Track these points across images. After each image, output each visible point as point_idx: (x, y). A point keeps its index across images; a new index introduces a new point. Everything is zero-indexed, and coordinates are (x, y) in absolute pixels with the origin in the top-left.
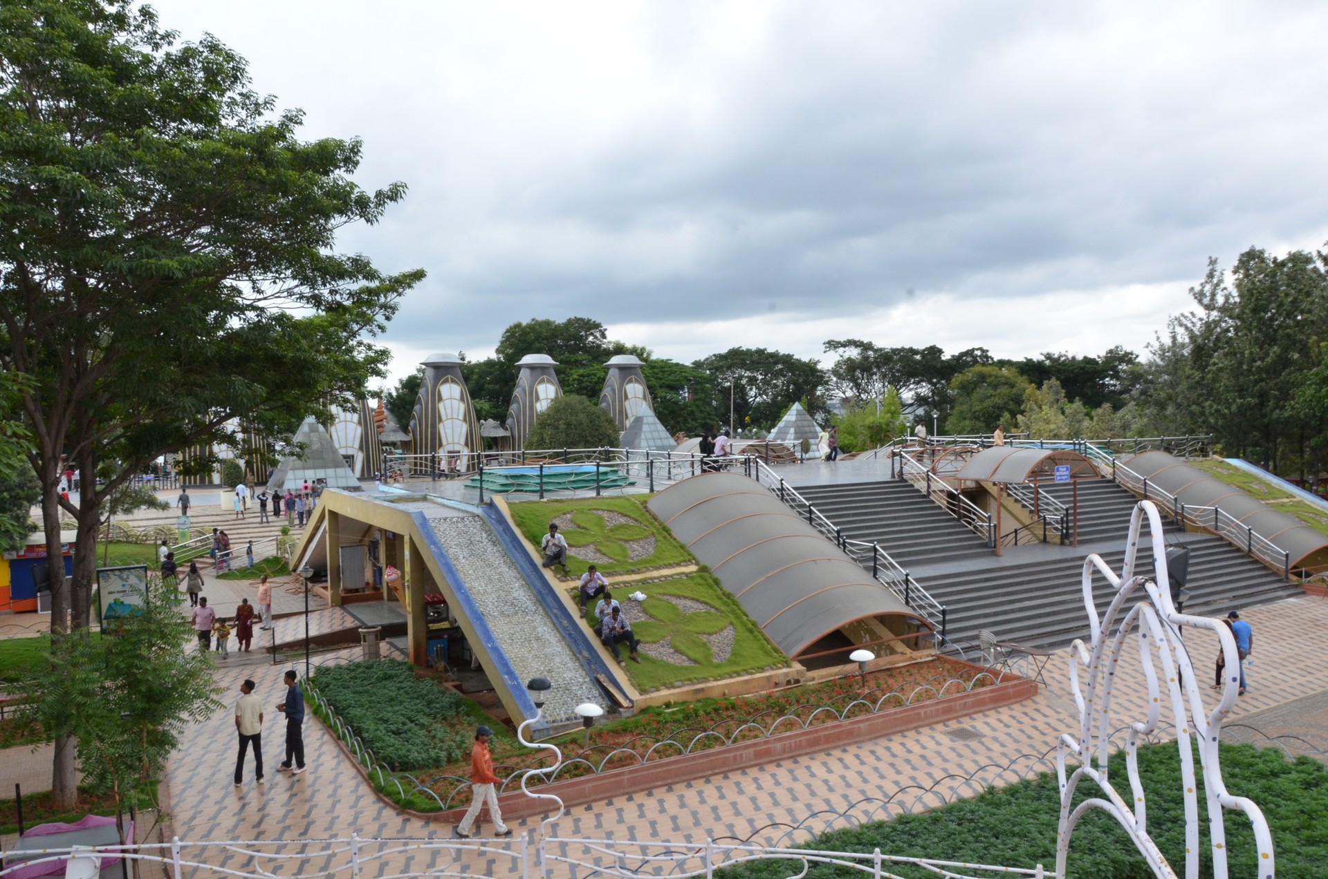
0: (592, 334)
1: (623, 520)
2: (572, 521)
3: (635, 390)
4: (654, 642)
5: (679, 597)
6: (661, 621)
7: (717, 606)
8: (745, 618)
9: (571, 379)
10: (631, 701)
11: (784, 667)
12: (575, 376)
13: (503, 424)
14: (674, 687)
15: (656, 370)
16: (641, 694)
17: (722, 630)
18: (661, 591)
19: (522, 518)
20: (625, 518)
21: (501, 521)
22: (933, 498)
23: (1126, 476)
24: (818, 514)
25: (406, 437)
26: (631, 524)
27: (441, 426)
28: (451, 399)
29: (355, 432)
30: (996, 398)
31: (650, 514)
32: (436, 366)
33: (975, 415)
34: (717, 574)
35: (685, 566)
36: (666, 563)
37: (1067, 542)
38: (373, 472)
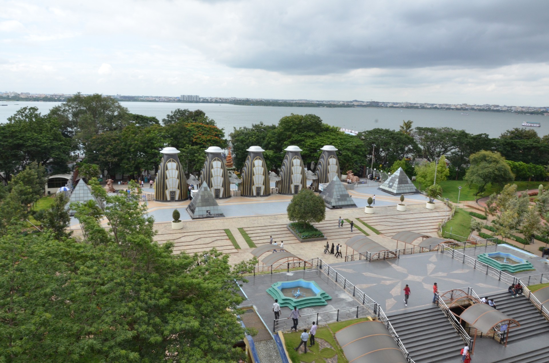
1: (326, 345)
3: (333, 161)
19: (289, 346)
20: (327, 343)
21: (281, 345)
22: (449, 319)
23: (534, 300)
24: (401, 343)
25: (240, 181)
26: (329, 347)
27: (254, 177)
28: (258, 166)
29: (221, 180)
30: (489, 168)
31: (336, 340)
32: (253, 153)
33: (479, 175)
37: (502, 343)
38: (227, 195)
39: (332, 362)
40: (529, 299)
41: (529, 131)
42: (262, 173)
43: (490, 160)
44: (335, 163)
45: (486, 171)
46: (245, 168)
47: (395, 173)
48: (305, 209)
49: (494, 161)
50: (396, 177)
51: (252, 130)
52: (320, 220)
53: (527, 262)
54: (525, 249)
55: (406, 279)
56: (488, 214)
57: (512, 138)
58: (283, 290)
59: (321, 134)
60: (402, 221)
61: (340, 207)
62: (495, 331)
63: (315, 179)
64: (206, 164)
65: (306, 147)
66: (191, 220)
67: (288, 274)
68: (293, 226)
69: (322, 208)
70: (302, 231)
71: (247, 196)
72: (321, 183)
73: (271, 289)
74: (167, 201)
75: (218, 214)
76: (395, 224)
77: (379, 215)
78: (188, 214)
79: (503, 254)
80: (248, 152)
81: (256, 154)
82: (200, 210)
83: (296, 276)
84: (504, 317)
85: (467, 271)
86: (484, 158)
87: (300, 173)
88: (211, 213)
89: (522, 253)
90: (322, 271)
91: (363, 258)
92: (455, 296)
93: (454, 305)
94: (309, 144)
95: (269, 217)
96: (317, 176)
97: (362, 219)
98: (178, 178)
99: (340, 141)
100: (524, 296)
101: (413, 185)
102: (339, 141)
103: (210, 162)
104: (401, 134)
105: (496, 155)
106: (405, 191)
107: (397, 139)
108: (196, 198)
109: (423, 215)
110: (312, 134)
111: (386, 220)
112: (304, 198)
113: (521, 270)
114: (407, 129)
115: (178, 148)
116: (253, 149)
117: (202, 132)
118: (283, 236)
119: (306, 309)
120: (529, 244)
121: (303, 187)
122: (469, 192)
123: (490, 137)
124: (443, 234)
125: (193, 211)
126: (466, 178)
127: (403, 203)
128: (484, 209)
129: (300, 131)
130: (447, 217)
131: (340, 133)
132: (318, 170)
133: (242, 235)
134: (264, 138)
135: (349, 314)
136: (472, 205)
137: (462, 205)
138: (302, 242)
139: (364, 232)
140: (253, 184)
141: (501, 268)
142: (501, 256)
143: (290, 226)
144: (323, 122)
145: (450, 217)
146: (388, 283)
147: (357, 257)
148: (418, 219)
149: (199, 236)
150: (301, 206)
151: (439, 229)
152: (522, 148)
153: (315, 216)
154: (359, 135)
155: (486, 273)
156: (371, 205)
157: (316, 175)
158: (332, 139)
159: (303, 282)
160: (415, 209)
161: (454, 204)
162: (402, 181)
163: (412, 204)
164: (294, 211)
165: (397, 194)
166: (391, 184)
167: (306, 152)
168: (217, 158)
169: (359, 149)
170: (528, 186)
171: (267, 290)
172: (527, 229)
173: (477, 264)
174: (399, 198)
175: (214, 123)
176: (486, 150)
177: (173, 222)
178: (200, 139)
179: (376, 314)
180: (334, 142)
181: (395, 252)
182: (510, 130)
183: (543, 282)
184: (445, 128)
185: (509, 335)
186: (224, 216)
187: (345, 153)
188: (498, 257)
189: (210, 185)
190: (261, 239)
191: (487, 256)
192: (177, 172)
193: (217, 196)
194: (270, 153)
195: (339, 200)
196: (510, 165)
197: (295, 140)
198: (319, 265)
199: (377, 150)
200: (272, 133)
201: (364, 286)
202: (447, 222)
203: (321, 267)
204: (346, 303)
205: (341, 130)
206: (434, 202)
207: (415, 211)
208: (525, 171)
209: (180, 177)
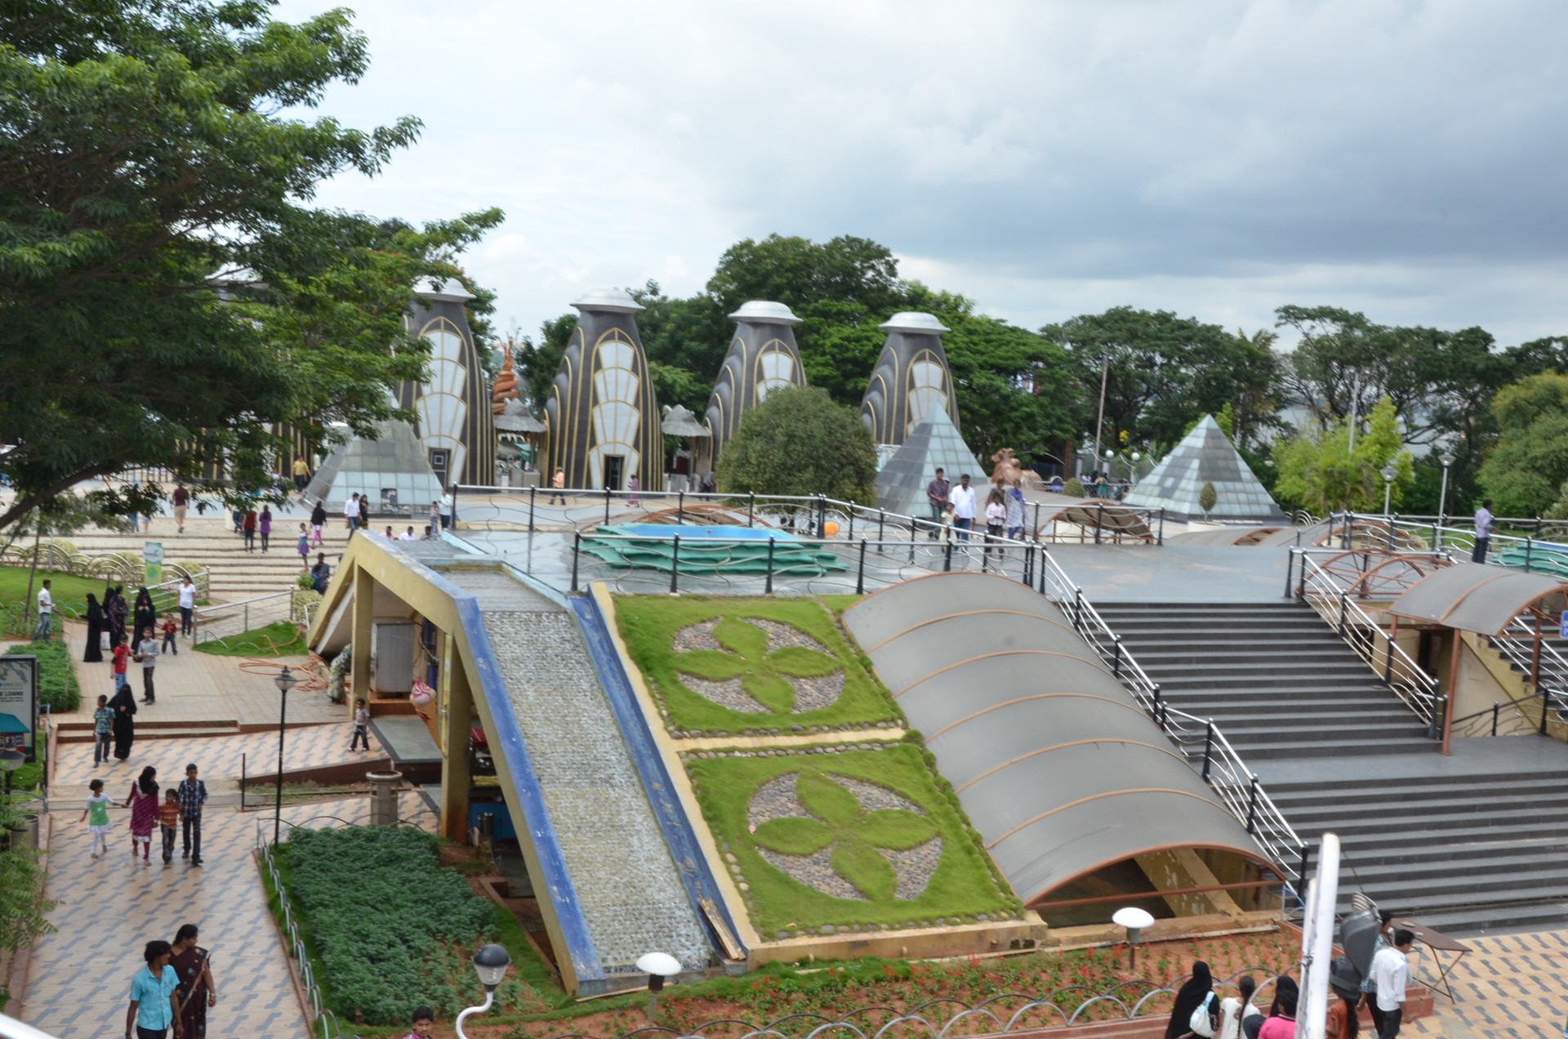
0: (873, 267)
1: (797, 640)
2: (713, 636)
3: (929, 374)
4: (804, 856)
5: (861, 781)
6: (822, 819)
7: (922, 802)
8: (964, 827)
9: (828, 343)
10: (744, 950)
11: (1011, 918)
12: (836, 340)
13: (700, 417)
14: (821, 935)
15: (975, 338)
16: (763, 941)
17: (921, 844)
18: (834, 768)
19: (631, 624)
22: (1348, 641)
24: (1133, 663)
25: (538, 426)
26: (809, 648)
27: (597, 412)
28: (617, 368)
29: (455, 412)
31: (846, 634)
32: (596, 312)
33: (1531, 464)
34: (933, 748)
35: (885, 729)
36: (853, 721)
38: (480, 479)
39: (820, 691)
44: (938, 383)
45: (1560, 444)
47: (1187, 441)
50: (1189, 454)
81: (609, 321)
86: (1552, 400)
92: (1377, 582)
94: (838, 343)
101: (1260, 487)
106: (1227, 510)
110: (851, 307)
116: (596, 297)
132: (867, 409)
140: (593, 443)
150: (771, 440)
162: (1213, 471)
164: (744, 462)
168: (442, 318)
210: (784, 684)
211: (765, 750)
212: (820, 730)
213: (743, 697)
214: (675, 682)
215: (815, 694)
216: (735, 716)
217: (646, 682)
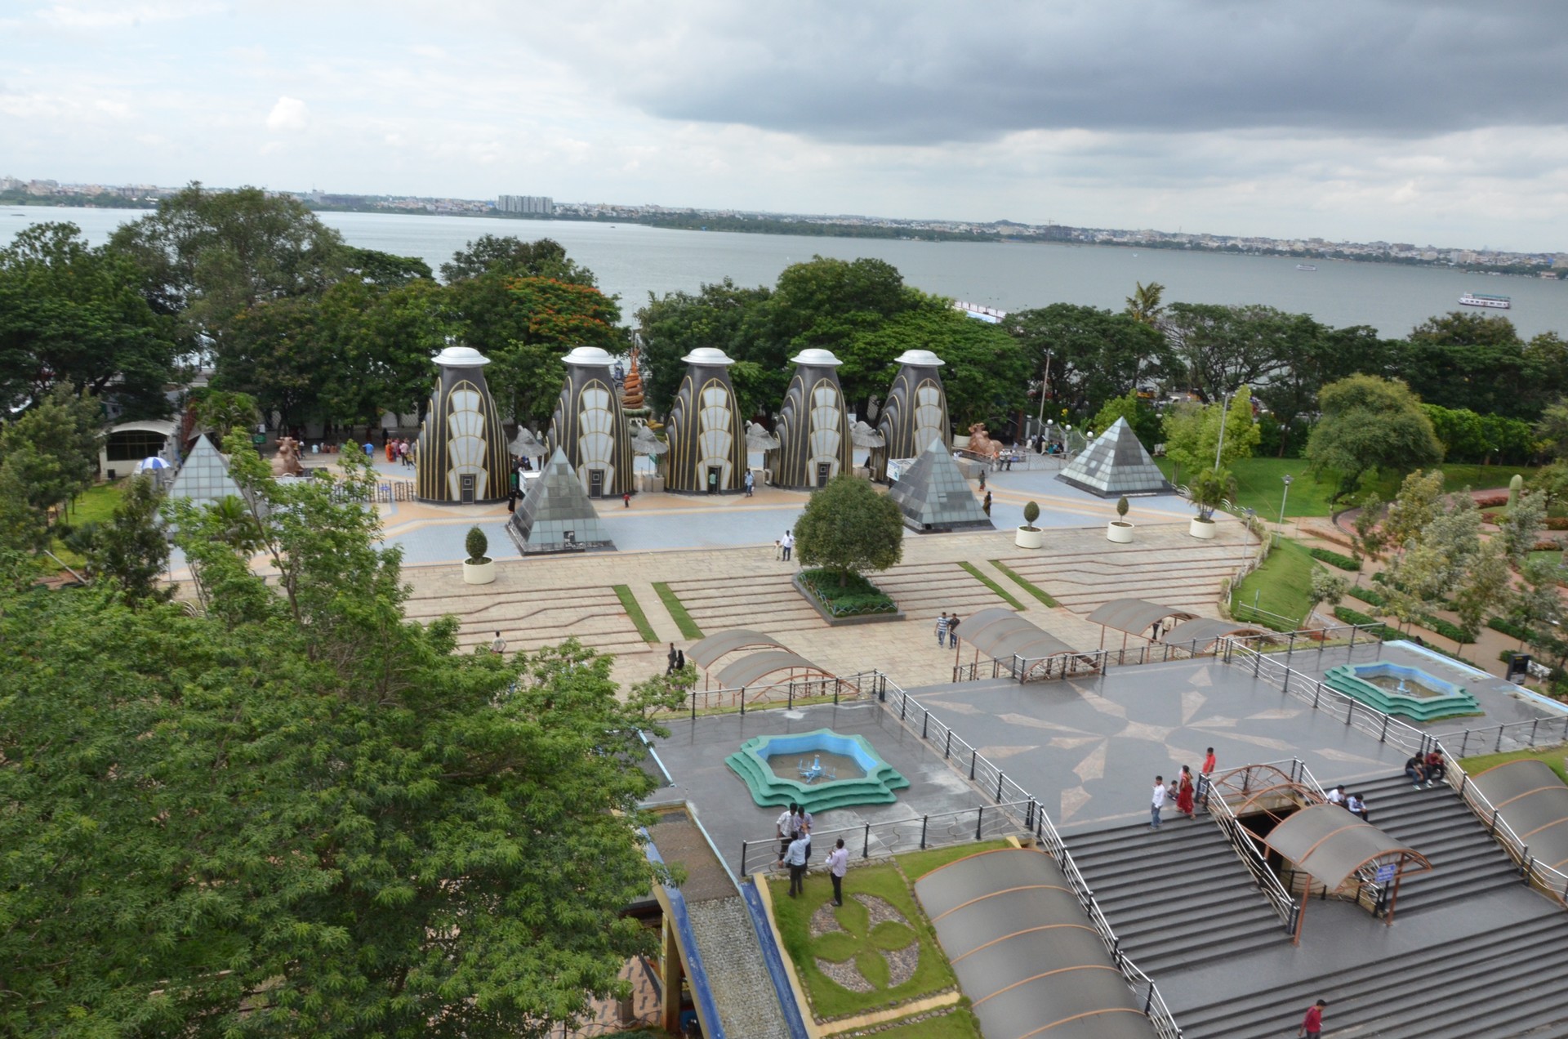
1: (887, 913)
2: (834, 916)
3: (930, 396)
19: (784, 916)
20: (890, 909)
21: (761, 911)
22: (1235, 848)
23: (1475, 796)
24: (1098, 910)
25: (663, 448)
26: (895, 921)
27: (702, 438)
28: (716, 406)
29: (606, 444)
30: (1375, 427)
31: (917, 901)
32: (701, 367)
33: (1344, 445)
34: (979, 1015)
35: (946, 994)
36: (926, 991)
37: (1381, 914)
38: (625, 489)
39: (904, 960)
40: (1460, 796)
41: (1491, 323)
42: (726, 428)
43: (1377, 404)
44: (936, 403)
45: (1364, 434)
46: (677, 411)
47: (1106, 434)
48: (843, 532)
49: (1390, 407)
50: (1106, 446)
51: (701, 301)
52: (886, 564)
53: (1462, 691)
54: (1461, 656)
55: (1120, 735)
56: (1361, 555)
57: (1442, 342)
58: (773, 759)
59: (897, 316)
60: (1120, 570)
61: (947, 528)
62: (1362, 881)
63: (876, 445)
64: (566, 397)
65: (852, 354)
66: (520, 557)
67: (789, 715)
68: (810, 579)
69: (893, 528)
70: (835, 593)
71: (681, 492)
72: (893, 458)
73: (738, 755)
74: (450, 502)
75: (597, 543)
76: (1100, 579)
77: (1055, 552)
78: (510, 540)
79: (1396, 667)
80: (687, 364)
81: (710, 372)
82: (544, 531)
83: (813, 721)
84: (1388, 844)
85: (1294, 713)
86: (1360, 398)
87: (834, 427)
88: (577, 540)
89: (1451, 668)
90: (886, 707)
91: (1004, 672)
92: (1256, 783)
93: (1250, 809)
94: (863, 346)
95: (744, 551)
96: (882, 438)
97: (1007, 563)
98: (483, 437)
99: (951, 339)
100: (1448, 787)
101: (1155, 468)
102: (948, 339)
103: (577, 392)
104: (1128, 323)
105: (1396, 389)
106: (1132, 486)
107: (1118, 337)
108: (535, 496)
109: (1182, 555)
110: (871, 315)
111: (1077, 566)
112: (843, 501)
113: (1445, 713)
114: (1146, 308)
115: (483, 350)
116: (700, 356)
117: (554, 304)
118: (782, 606)
119: (835, 814)
120: (1472, 642)
121: (843, 468)
122: (1314, 491)
123: (1382, 336)
124: (1233, 610)
125: (525, 533)
126: (1309, 451)
127: (1125, 519)
128: (1349, 541)
129: (837, 308)
130: (1247, 563)
131: (954, 315)
132: (886, 419)
133: (664, 602)
134: (734, 326)
135: (957, 829)
136: (1321, 530)
137: (1292, 529)
138: (834, 625)
139: (1011, 600)
140: (700, 459)
141: (1389, 707)
142: (1391, 675)
143: (800, 580)
144: (903, 281)
145: (1257, 561)
146: (1071, 743)
147: (985, 670)
148: (1165, 567)
149: (542, 605)
150: (832, 522)
151: (1224, 595)
152: (1469, 369)
153: (873, 553)
154: (1008, 323)
155: (1345, 721)
156: (1034, 524)
157: (880, 434)
158: (930, 333)
159: (830, 738)
160: (1159, 537)
161: (1269, 526)
162: (1124, 458)
163: (1149, 522)
164: (813, 536)
165: (1109, 494)
166: (1093, 464)
167: (855, 369)
168: (595, 380)
169: (1006, 362)
170: (1480, 477)
171: (728, 760)
172: (1470, 599)
173: (1323, 694)
174: (1113, 504)
175: (591, 278)
176: (1368, 372)
177: (468, 562)
178: (551, 325)
179: (1031, 829)
180: (933, 340)
181: (1093, 658)
182: (1439, 318)
183: (1502, 750)
184: (1255, 307)
185: (1400, 894)
186: (614, 548)
187: (964, 373)
188: (1382, 678)
189: (575, 458)
190: (717, 613)
191: (1351, 674)
192: (481, 420)
193: (596, 492)
194: (751, 369)
195: (944, 507)
196: (1433, 417)
197: (823, 334)
198: (878, 691)
199: (1058, 366)
200: (758, 311)
201: (1003, 751)
202: (1247, 576)
203: (882, 697)
204: (950, 798)
205: (958, 307)
206: (1212, 518)
207: (1159, 544)
208: (1475, 437)
209: (488, 434)
210: (882, 960)
211: (873, 1026)
212: (907, 1002)
213: (858, 977)
214: (814, 968)
215: (901, 965)
216: (854, 997)
217: (797, 972)
